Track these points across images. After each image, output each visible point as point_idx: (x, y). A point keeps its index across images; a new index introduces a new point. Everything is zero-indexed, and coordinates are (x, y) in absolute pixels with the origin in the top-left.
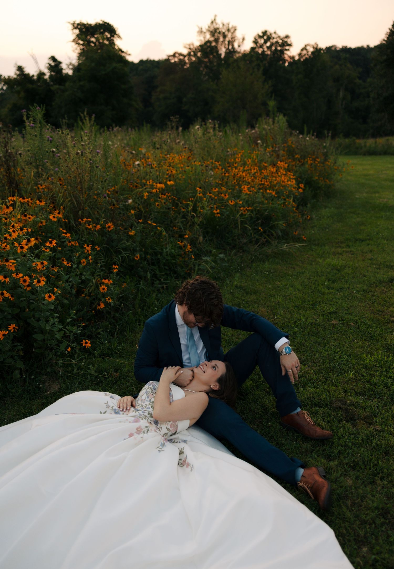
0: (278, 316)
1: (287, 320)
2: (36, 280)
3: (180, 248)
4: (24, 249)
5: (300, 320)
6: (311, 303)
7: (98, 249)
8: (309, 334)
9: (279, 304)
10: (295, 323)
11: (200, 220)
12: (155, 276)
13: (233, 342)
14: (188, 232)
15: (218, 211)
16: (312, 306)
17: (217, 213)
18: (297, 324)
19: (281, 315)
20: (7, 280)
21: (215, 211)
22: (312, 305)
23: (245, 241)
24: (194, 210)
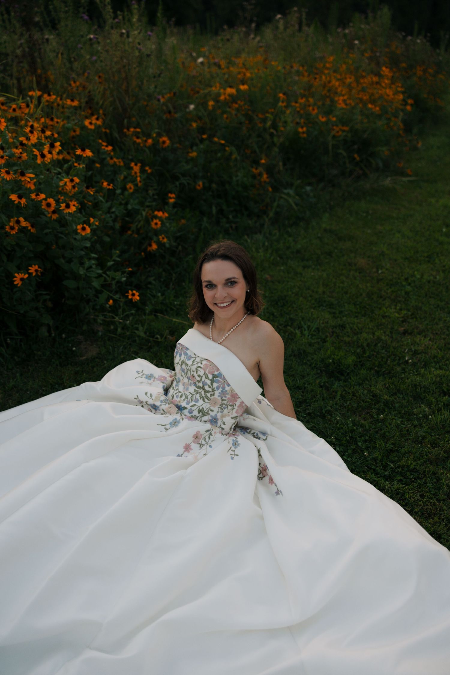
0: (384, 270)
1: (395, 276)
2: (64, 204)
3: (254, 177)
4: (46, 159)
5: (413, 276)
6: (426, 254)
7: (149, 171)
8: (426, 295)
9: (383, 254)
10: (406, 279)
11: (282, 140)
12: (221, 212)
13: (325, 301)
14: (263, 156)
15: (305, 129)
16: (427, 259)
17: (303, 133)
18: (409, 281)
19: (387, 269)
20: (23, 201)
21: (300, 130)
22: (427, 257)
23: (335, 172)
24: (274, 126)
